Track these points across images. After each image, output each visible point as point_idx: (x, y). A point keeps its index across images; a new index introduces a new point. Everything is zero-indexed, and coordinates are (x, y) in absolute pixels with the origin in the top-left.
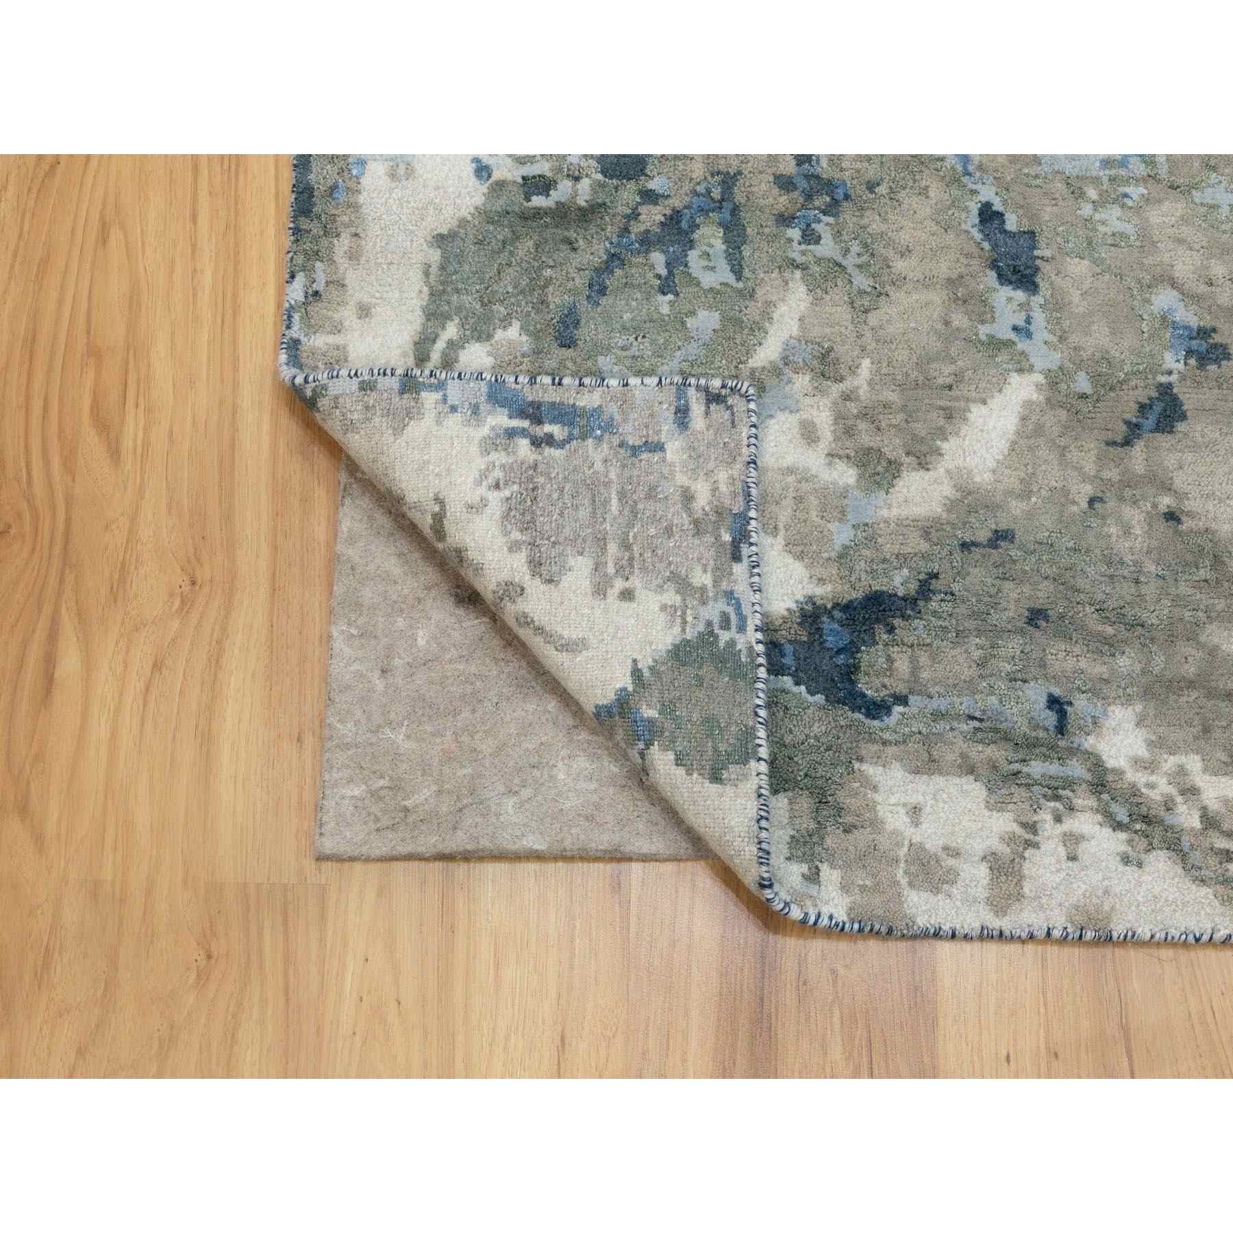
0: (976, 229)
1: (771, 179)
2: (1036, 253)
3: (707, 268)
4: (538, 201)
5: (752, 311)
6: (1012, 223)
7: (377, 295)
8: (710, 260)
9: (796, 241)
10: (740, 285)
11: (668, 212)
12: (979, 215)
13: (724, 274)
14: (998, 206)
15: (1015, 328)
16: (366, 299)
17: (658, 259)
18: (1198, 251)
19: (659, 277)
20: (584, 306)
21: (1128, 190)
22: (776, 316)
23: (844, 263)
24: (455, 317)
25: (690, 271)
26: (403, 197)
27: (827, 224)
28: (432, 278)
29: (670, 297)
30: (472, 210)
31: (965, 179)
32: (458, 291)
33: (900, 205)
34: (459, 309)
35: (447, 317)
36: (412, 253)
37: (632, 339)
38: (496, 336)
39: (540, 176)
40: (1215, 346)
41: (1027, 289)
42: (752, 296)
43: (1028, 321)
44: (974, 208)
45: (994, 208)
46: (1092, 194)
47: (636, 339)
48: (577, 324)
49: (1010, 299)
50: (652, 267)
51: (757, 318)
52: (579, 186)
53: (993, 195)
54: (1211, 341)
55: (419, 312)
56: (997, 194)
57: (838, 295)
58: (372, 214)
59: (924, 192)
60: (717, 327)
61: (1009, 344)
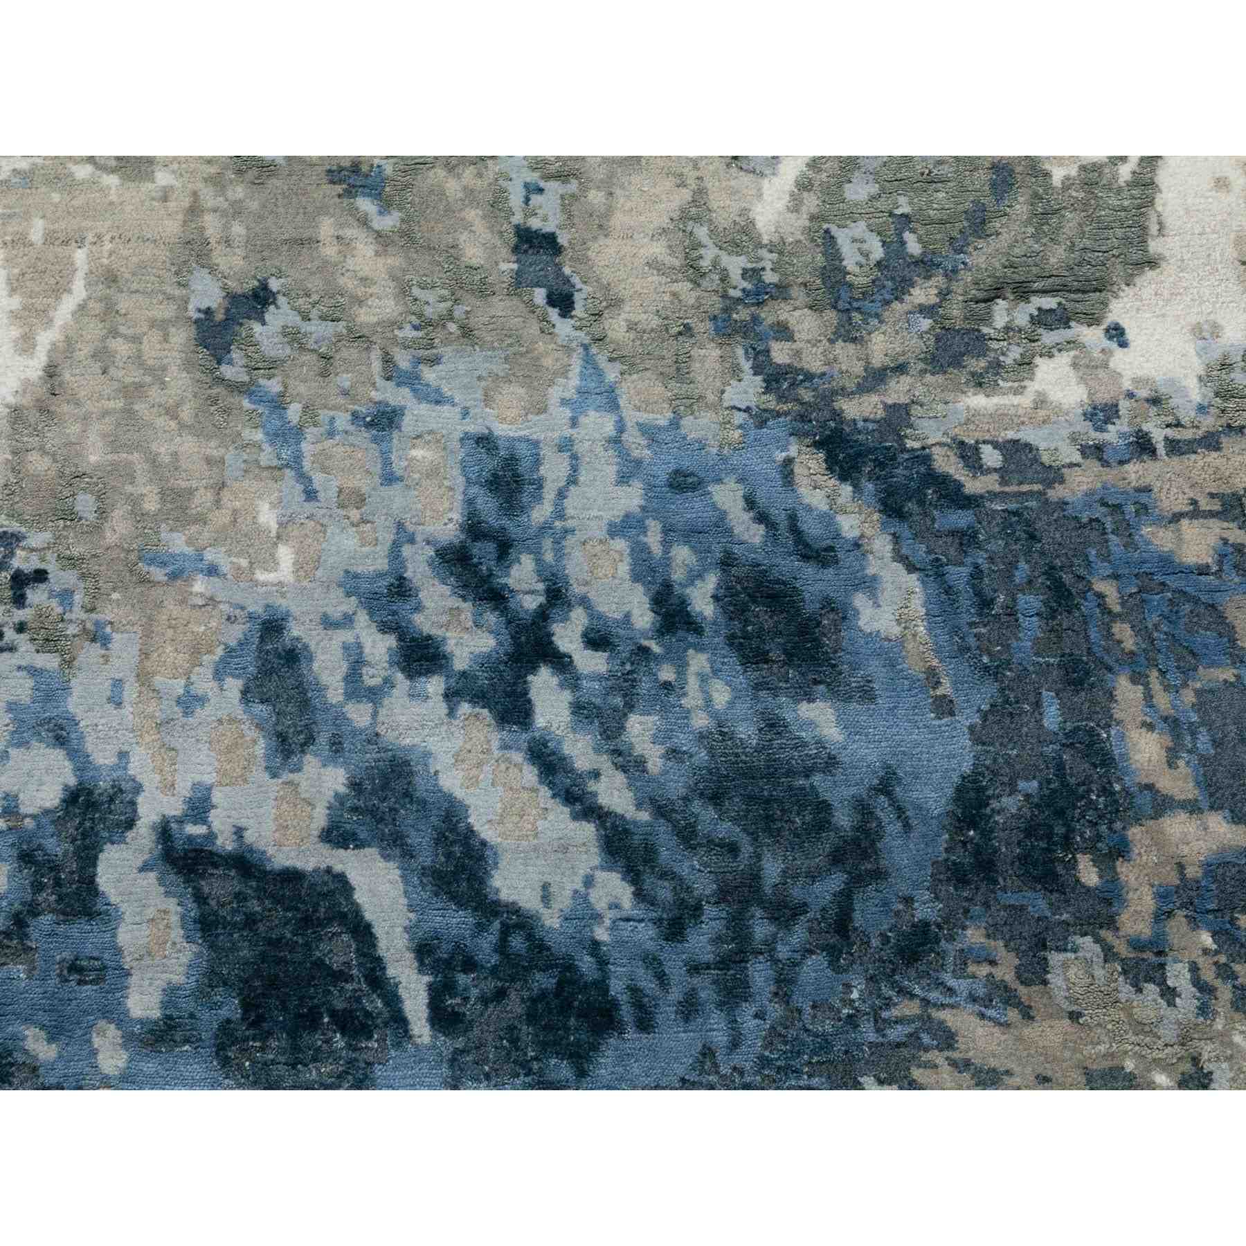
0: (578, 287)
1: (797, 336)
2: (515, 266)
3: (863, 241)
4: (1049, 302)
5: (812, 202)
6: (540, 295)
7: (1210, 200)
8: (859, 249)
9: (768, 269)
10: (825, 226)
11: (906, 297)
12: (573, 303)
13: (843, 237)
14: (553, 314)
15: (541, 191)
16: (1222, 195)
17: (914, 247)
18: (348, 270)
19: (913, 231)
20: (988, 201)
21: (415, 333)
22: (787, 198)
23: (717, 251)
24: (1123, 184)
25: (879, 238)
26: (1200, 304)
27: (735, 288)
28: (1154, 219)
29: (898, 212)
30: (1122, 294)
31: (587, 340)
32: (1125, 209)
33: (658, 311)
34: (1119, 190)
35: (1132, 184)
36: (1181, 247)
37: (935, 172)
38: (1077, 169)
39: (1052, 330)
40: (340, 182)
41: (528, 230)
42: (813, 218)
43: (527, 200)
44: (579, 311)
45: (557, 310)
46: (452, 327)
47: (930, 172)
48: (993, 185)
49: (545, 219)
50: (920, 240)
51: (805, 194)
52: (1007, 319)
53: (558, 325)
54: (344, 186)
55: (1162, 187)
56: (554, 326)
57: (723, 219)
58: (1231, 285)
59: (632, 326)
60: (847, 186)
61: (548, 177)
